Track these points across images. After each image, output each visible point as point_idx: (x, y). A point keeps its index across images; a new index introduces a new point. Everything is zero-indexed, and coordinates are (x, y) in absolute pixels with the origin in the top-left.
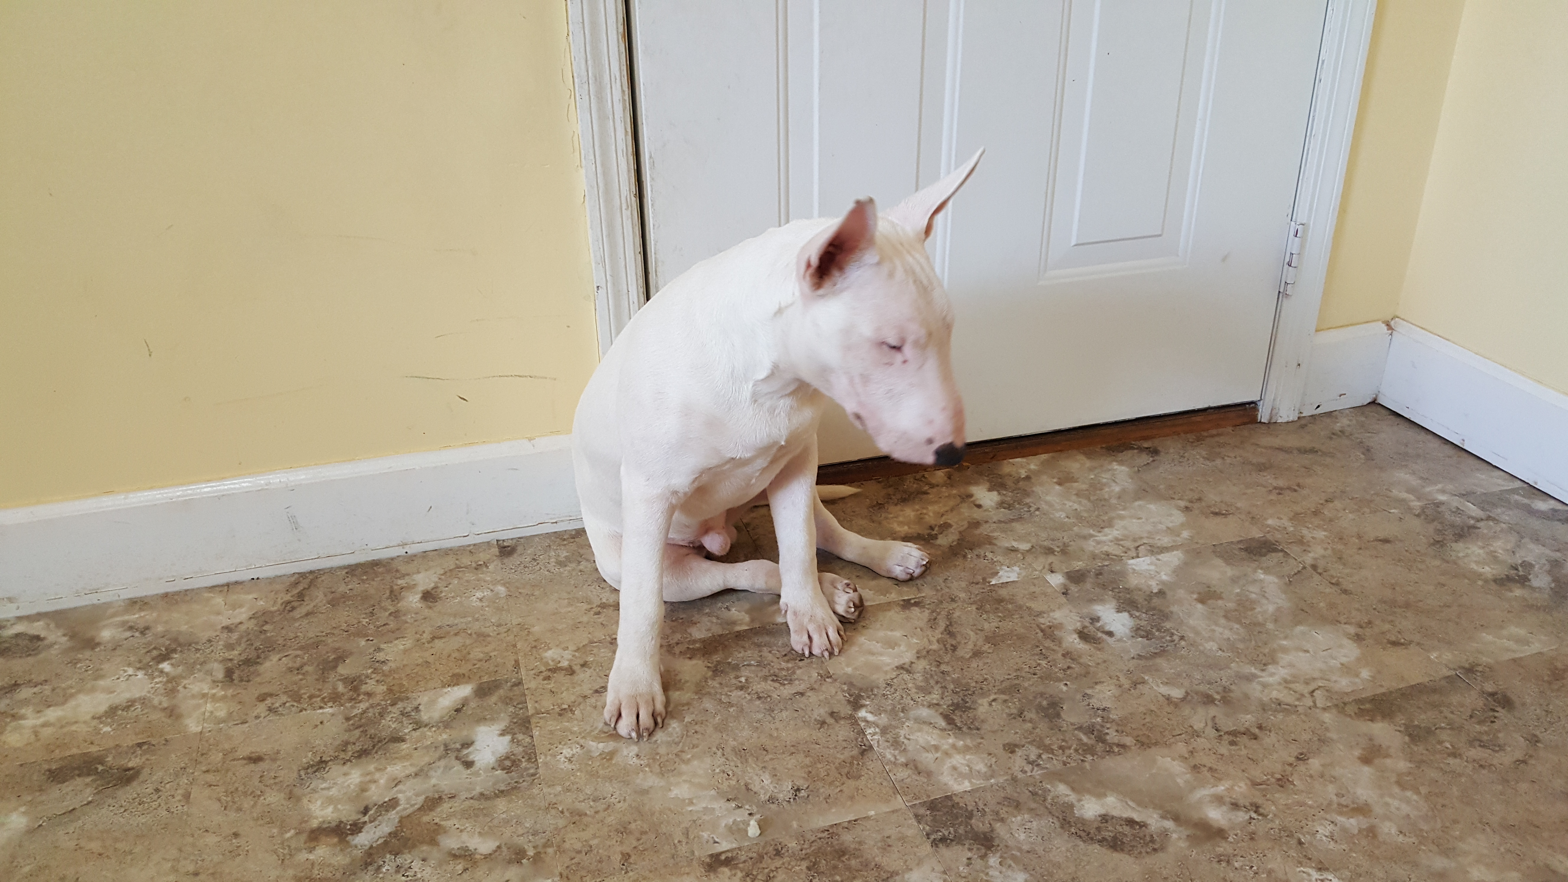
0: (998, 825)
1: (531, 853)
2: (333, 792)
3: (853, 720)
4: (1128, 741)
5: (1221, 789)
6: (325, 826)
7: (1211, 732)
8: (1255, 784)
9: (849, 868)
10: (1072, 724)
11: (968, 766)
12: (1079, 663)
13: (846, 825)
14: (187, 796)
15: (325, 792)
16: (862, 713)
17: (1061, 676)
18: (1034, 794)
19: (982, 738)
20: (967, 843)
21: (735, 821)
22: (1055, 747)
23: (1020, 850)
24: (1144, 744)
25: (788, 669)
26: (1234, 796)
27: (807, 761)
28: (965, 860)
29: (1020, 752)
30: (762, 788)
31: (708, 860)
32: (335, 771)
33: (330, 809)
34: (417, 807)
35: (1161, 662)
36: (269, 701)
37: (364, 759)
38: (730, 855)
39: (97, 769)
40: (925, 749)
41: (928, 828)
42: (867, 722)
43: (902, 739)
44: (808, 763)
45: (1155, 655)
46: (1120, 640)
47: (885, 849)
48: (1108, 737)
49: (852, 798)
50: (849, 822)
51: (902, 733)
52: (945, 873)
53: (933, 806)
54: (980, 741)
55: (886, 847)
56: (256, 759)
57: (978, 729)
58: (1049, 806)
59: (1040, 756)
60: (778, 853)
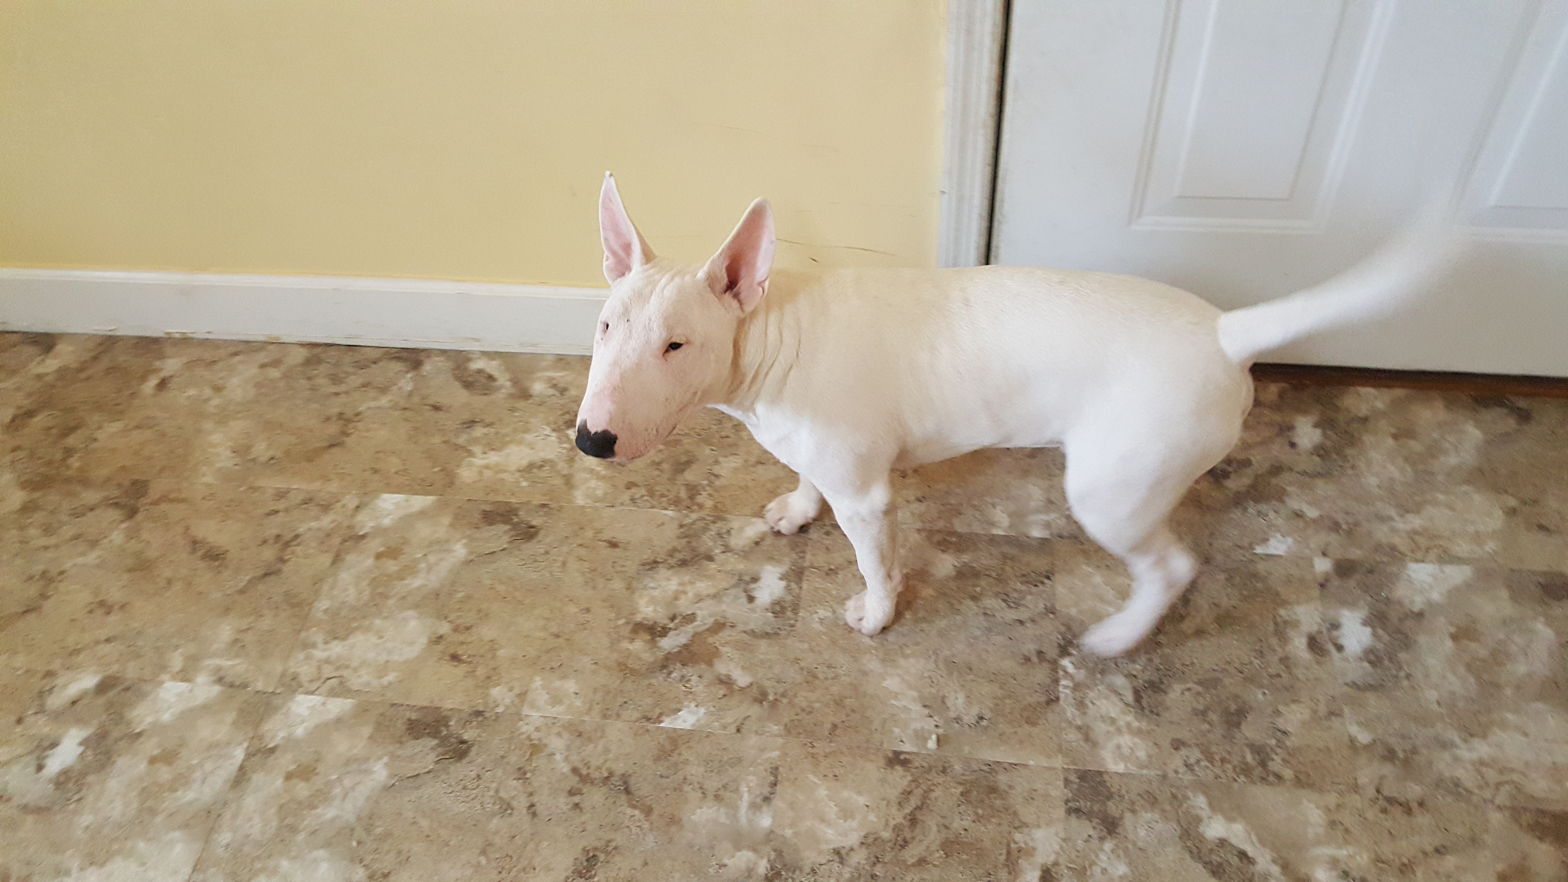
0: (1128, 815)
1: (771, 698)
2: (656, 593)
3: (1055, 665)
4: (1288, 773)
5: (1342, 853)
6: (645, 622)
7: (1371, 792)
8: (1378, 860)
9: (991, 807)
10: (1246, 738)
11: (1132, 749)
12: (1290, 673)
13: (1005, 765)
14: (564, 564)
15: (651, 591)
16: (1066, 662)
17: (1265, 682)
18: (1174, 797)
19: (1158, 726)
20: (1096, 821)
21: (923, 729)
22: (1217, 758)
23: (1134, 844)
24: (1300, 782)
25: (1020, 592)
26: (1351, 865)
27: (1000, 693)
28: (1086, 835)
29: (1184, 752)
30: (955, 705)
31: (890, 755)
32: (663, 572)
33: (651, 609)
34: (707, 627)
35: (1371, 698)
36: (633, 490)
37: (684, 569)
38: (908, 757)
39: (512, 519)
40: (1103, 719)
41: (1070, 795)
42: (1066, 672)
43: (1087, 702)
44: (999, 695)
45: (1370, 688)
46: (1346, 660)
47: (1027, 800)
48: (1270, 763)
49: (1021, 742)
50: (1011, 764)
51: (1091, 694)
52: (1064, 840)
53: (1083, 776)
54: (1155, 728)
55: (1030, 798)
56: (613, 545)
57: (1158, 715)
58: (1180, 813)
59: (1198, 762)
60: (944, 771)
